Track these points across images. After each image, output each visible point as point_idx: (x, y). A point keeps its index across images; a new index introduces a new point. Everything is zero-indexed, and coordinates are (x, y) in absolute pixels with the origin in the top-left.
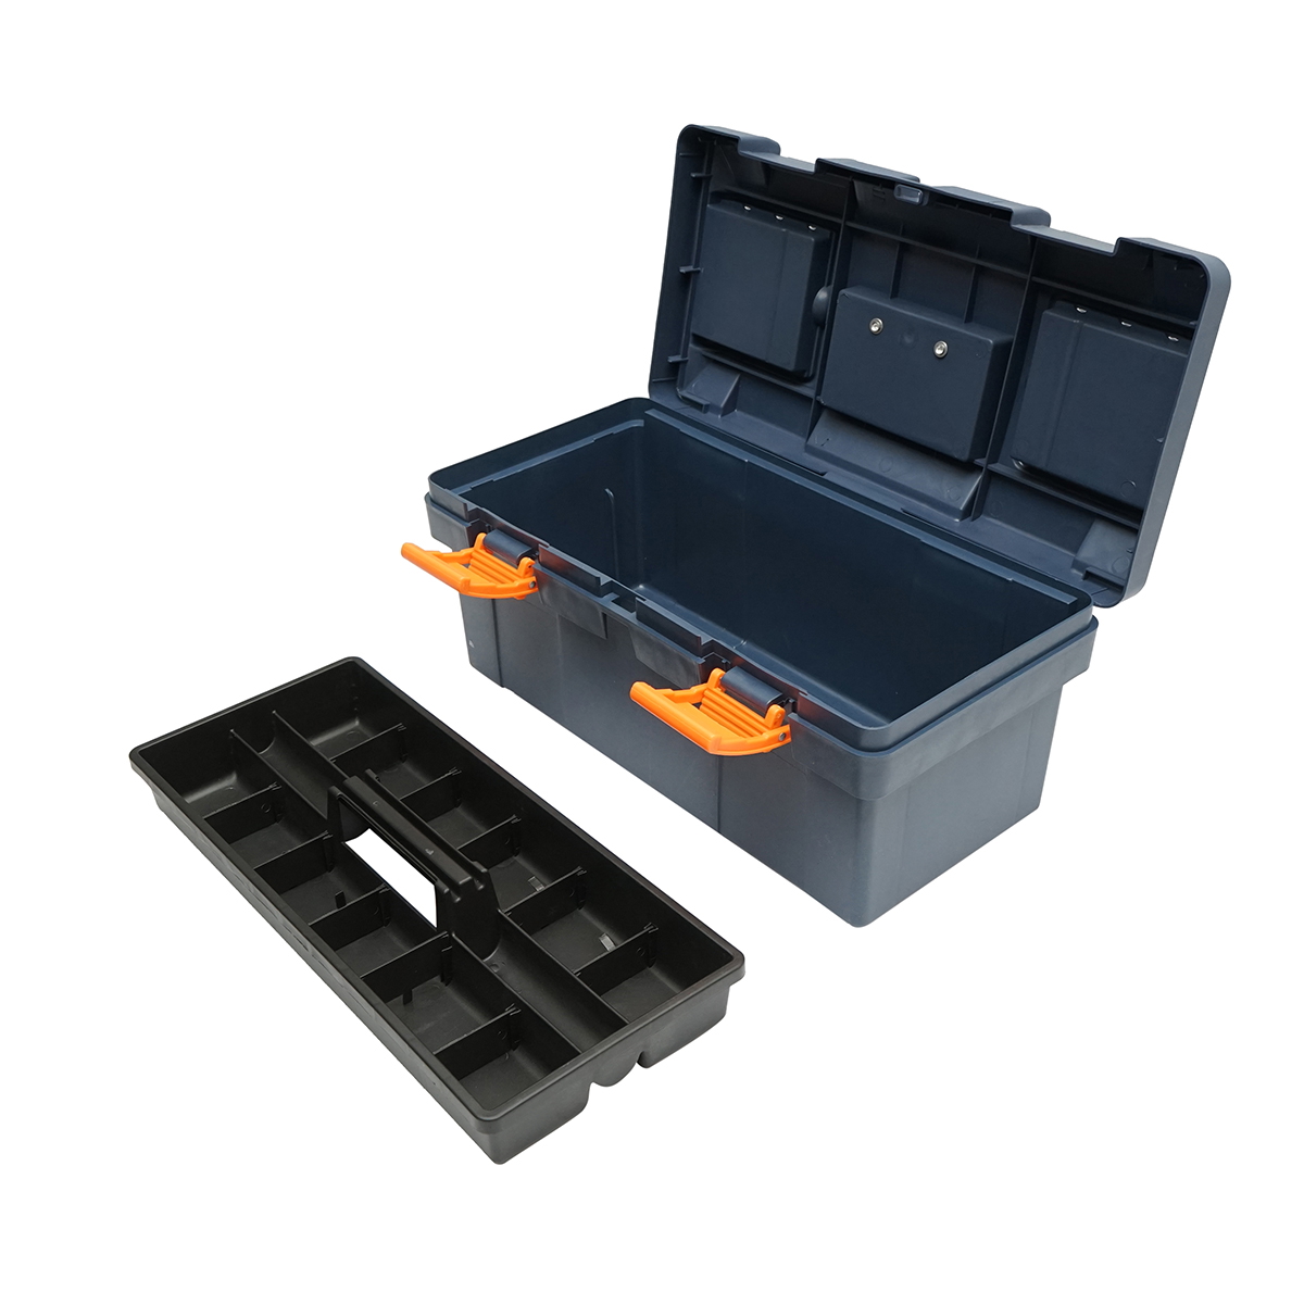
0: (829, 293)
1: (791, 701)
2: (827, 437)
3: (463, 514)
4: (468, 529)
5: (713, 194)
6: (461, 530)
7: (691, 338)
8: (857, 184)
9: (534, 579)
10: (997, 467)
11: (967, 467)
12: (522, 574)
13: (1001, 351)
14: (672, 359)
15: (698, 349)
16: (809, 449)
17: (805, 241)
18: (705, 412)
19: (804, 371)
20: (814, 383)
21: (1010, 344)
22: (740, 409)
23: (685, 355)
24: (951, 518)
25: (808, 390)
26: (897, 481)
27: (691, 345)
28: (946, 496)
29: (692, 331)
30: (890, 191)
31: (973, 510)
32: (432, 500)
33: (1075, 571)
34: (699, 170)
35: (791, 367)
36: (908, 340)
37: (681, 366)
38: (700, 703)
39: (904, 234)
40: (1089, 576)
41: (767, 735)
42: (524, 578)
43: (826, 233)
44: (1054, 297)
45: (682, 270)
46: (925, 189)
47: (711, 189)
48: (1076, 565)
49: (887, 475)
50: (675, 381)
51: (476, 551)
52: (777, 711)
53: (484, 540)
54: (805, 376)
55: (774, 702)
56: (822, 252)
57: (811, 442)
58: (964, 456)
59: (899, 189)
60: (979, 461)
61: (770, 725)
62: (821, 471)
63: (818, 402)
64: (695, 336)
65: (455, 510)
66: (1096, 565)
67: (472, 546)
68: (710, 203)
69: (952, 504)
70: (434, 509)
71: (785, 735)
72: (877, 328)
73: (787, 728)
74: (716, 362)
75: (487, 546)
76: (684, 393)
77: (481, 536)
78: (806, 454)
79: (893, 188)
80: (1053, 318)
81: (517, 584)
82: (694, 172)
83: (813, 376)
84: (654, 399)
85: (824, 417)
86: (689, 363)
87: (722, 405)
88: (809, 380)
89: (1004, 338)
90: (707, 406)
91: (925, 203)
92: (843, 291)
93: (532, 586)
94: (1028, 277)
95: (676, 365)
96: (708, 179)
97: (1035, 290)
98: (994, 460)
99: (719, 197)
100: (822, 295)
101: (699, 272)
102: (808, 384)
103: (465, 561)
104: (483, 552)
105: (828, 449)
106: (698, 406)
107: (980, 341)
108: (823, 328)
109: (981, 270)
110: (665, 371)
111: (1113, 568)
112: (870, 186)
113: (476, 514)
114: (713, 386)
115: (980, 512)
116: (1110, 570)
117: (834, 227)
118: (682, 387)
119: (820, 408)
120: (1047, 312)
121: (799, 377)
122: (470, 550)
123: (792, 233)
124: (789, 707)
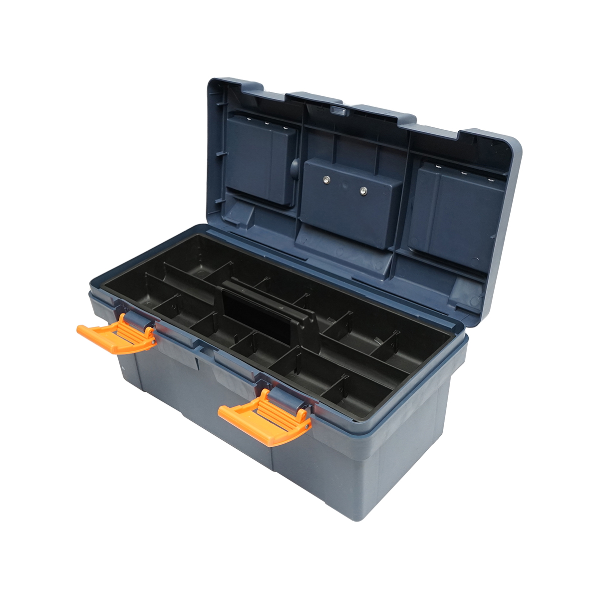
0: (298, 163)
1: (310, 406)
2: (305, 238)
3: (111, 303)
4: (115, 311)
5: (230, 113)
6: (111, 312)
7: (226, 189)
8: (308, 105)
9: (154, 338)
10: (401, 251)
11: (385, 252)
12: (147, 337)
13: (397, 190)
14: (218, 201)
15: (231, 194)
16: (297, 246)
17: (283, 136)
18: (238, 228)
19: (289, 204)
20: (296, 209)
21: (401, 185)
22: (256, 224)
23: (224, 198)
24: (379, 280)
25: (292, 213)
26: (347, 260)
27: (226, 193)
28: (374, 268)
29: (226, 185)
30: (328, 109)
31: (390, 274)
32: (93, 295)
33: (450, 306)
34: (221, 101)
35: (282, 202)
36: (345, 187)
37: (222, 204)
38: (257, 409)
39: (336, 130)
40: (458, 308)
41: (299, 427)
42: (148, 338)
43: (293, 131)
44: (423, 161)
45: (218, 155)
46: (347, 108)
47: (228, 111)
48: (450, 302)
49: (341, 258)
50: (220, 212)
51: (120, 324)
52: (302, 413)
53: (124, 317)
54: (290, 206)
55: (300, 408)
56: (292, 141)
57: (297, 242)
58: (383, 247)
59: (333, 108)
60: (390, 248)
61: (299, 421)
62: (305, 258)
63: (299, 220)
64: (228, 188)
65: (106, 300)
66: (461, 302)
67: (118, 320)
68: (229, 118)
69: (378, 272)
70: (94, 300)
71: (308, 426)
72: (327, 181)
73: (309, 421)
74: (240, 201)
75: (126, 320)
76: (225, 218)
77: (122, 315)
78: (295, 248)
79: (329, 108)
80: (424, 172)
81: (145, 343)
82: (218, 102)
83: (294, 205)
84: (210, 224)
85: (302, 227)
86: (226, 203)
87: (247, 224)
88: (292, 208)
89: (397, 183)
90: (239, 224)
91: (348, 115)
92: (306, 162)
93: (153, 342)
94: (407, 150)
95: (220, 204)
96: (226, 105)
97: (412, 157)
98: (398, 247)
99: (233, 114)
100: (295, 163)
101: (226, 154)
102: (292, 210)
103: (114, 330)
104: (124, 324)
105: (307, 245)
106: (234, 225)
107: (385, 186)
108: (297, 180)
109: (381, 148)
110: (214, 208)
111: (471, 304)
112: (316, 107)
113: (118, 303)
114: (241, 214)
115: (394, 274)
116: (469, 304)
117: (299, 128)
118: (224, 215)
119: (300, 223)
120: (421, 169)
121: (287, 207)
122: (116, 324)
123: (274, 132)
124: (308, 409)
